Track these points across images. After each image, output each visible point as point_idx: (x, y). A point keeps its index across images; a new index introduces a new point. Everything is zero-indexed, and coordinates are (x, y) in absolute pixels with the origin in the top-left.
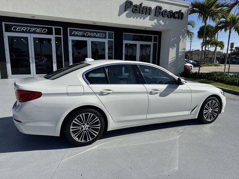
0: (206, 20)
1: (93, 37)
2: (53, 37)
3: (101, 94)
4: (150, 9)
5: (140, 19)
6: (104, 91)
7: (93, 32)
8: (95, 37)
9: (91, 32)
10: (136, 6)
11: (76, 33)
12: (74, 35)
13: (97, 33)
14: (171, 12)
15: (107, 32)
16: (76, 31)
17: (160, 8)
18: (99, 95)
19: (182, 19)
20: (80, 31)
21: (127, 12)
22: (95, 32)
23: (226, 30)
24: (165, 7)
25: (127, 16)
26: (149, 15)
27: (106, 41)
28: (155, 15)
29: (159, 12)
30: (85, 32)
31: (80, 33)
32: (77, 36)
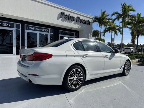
0: (101, 26)
1: (40, 31)
2: (14, 30)
3: (83, 56)
4: (74, 18)
5: (69, 23)
6: (84, 55)
7: (41, 28)
8: (42, 31)
9: (39, 28)
10: (67, 15)
11: (30, 28)
12: (28, 29)
13: (43, 29)
14: (84, 20)
15: (49, 29)
16: (30, 26)
17: (79, 18)
18: (82, 57)
19: (90, 24)
20: (33, 27)
21: (62, 18)
22: (42, 28)
23: (110, 32)
24: (82, 18)
25: (62, 20)
26: (74, 21)
27: (49, 34)
28: (77, 22)
29: (78, 20)
30: (36, 28)
31: (33, 28)
32: (31, 30)
